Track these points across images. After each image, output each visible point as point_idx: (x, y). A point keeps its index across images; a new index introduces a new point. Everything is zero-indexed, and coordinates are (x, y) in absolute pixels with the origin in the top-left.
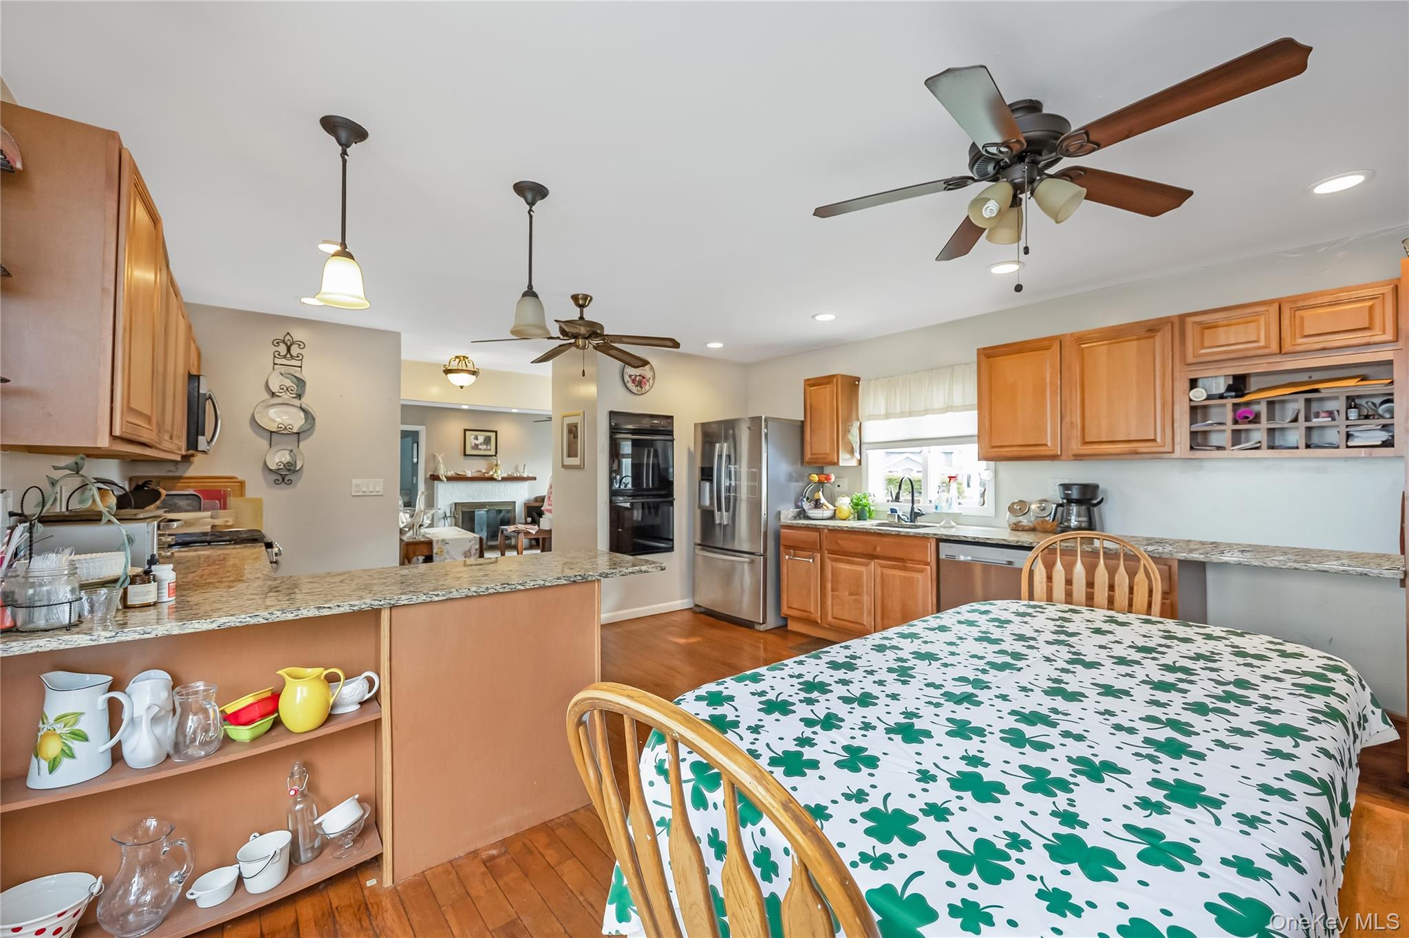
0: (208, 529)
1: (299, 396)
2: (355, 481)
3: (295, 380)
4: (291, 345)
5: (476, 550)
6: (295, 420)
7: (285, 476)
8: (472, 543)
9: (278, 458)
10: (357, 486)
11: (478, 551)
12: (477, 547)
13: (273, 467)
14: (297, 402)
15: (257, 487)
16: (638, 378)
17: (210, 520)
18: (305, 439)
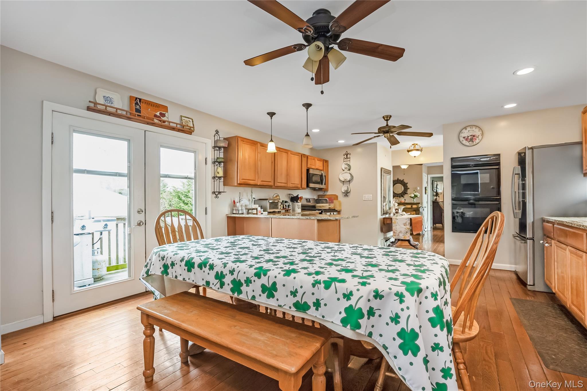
0: (328, 208)
1: (349, 170)
2: (364, 196)
3: (348, 165)
4: (348, 154)
5: (409, 223)
6: (348, 178)
7: (346, 194)
8: (407, 220)
9: (344, 188)
10: (365, 197)
11: (410, 224)
12: (409, 222)
13: (343, 192)
14: (348, 172)
15: (341, 198)
16: (470, 138)
17: (328, 206)
18: (351, 182)
